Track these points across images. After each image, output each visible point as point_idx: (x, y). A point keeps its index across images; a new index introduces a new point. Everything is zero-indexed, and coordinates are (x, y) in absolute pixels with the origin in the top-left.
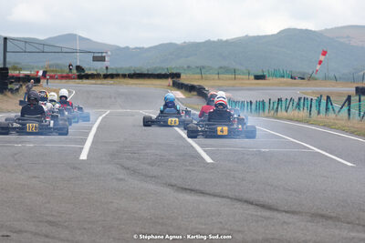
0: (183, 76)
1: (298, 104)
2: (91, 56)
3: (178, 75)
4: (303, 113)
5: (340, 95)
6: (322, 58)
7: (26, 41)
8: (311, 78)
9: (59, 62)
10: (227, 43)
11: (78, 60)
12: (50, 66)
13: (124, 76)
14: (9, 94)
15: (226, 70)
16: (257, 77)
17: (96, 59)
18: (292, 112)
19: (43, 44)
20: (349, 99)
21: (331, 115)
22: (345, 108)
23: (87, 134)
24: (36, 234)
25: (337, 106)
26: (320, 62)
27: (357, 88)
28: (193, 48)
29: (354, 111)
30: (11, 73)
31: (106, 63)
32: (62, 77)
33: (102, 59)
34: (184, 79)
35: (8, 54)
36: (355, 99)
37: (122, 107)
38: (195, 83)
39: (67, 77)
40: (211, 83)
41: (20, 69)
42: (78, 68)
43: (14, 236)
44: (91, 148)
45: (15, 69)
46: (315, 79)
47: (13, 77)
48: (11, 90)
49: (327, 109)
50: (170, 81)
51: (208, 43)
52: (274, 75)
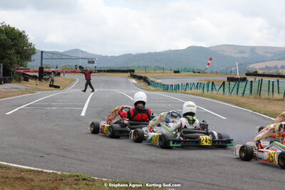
0: (136, 71)
1: (197, 86)
2: (87, 60)
3: (133, 71)
4: (200, 91)
5: (219, 81)
6: (209, 62)
7: (53, 53)
8: (203, 72)
9: (70, 64)
10: (159, 54)
11: (80, 63)
12: (65, 66)
13: (105, 71)
14: (44, 81)
15: (159, 68)
16: (175, 72)
17: (89, 62)
18: (194, 91)
19: (62, 54)
20: (224, 83)
21: (215, 92)
22: (222, 88)
23: (85, 102)
24: (58, 155)
25: (217, 87)
26: (209, 64)
27: (228, 78)
28: (142, 56)
29: (226, 90)
30: (45, 70)
31: (95, 65)
32: (72, 72)
33: (93, 62)
34: (137, 73)
35: (43, 60)
36: (227, 83)
37: (103, 88)
38: (142, 75)
39: (75, 72)
40: (151, 75)
41: (50, 68)
42: (81, 67)
43: (46, 156)
44: (87, 109)
45: (47, 68)
46: (206, 73)
47: (46, 72)
48: (45, 79)
49: (212, 89)
50: (129, 74)
51: (150, 54)
52: (184, 71)
